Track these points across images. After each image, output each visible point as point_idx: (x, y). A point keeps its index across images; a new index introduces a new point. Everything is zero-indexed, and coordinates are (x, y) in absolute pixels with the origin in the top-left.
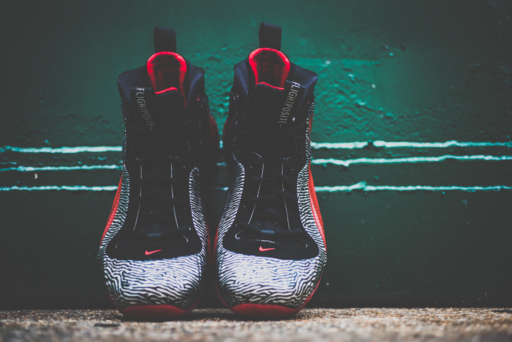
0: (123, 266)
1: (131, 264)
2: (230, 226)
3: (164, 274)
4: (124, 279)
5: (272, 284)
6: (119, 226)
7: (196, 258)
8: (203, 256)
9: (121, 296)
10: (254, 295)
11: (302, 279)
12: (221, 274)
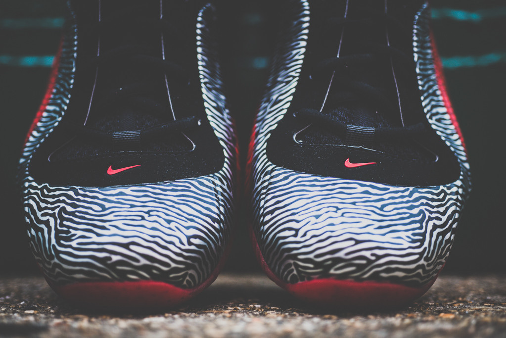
0: (62, 198)
1: (77, 194)
2: (282, 117)
3: (146, 216)
4: (62, 225)
5: (378, 237)
6: (55, 118)
7: (214, 183)
8: (226, 178)
9: (56, 260)
10: (340, 260)
11: (435, 227)
12: (264, 215)
